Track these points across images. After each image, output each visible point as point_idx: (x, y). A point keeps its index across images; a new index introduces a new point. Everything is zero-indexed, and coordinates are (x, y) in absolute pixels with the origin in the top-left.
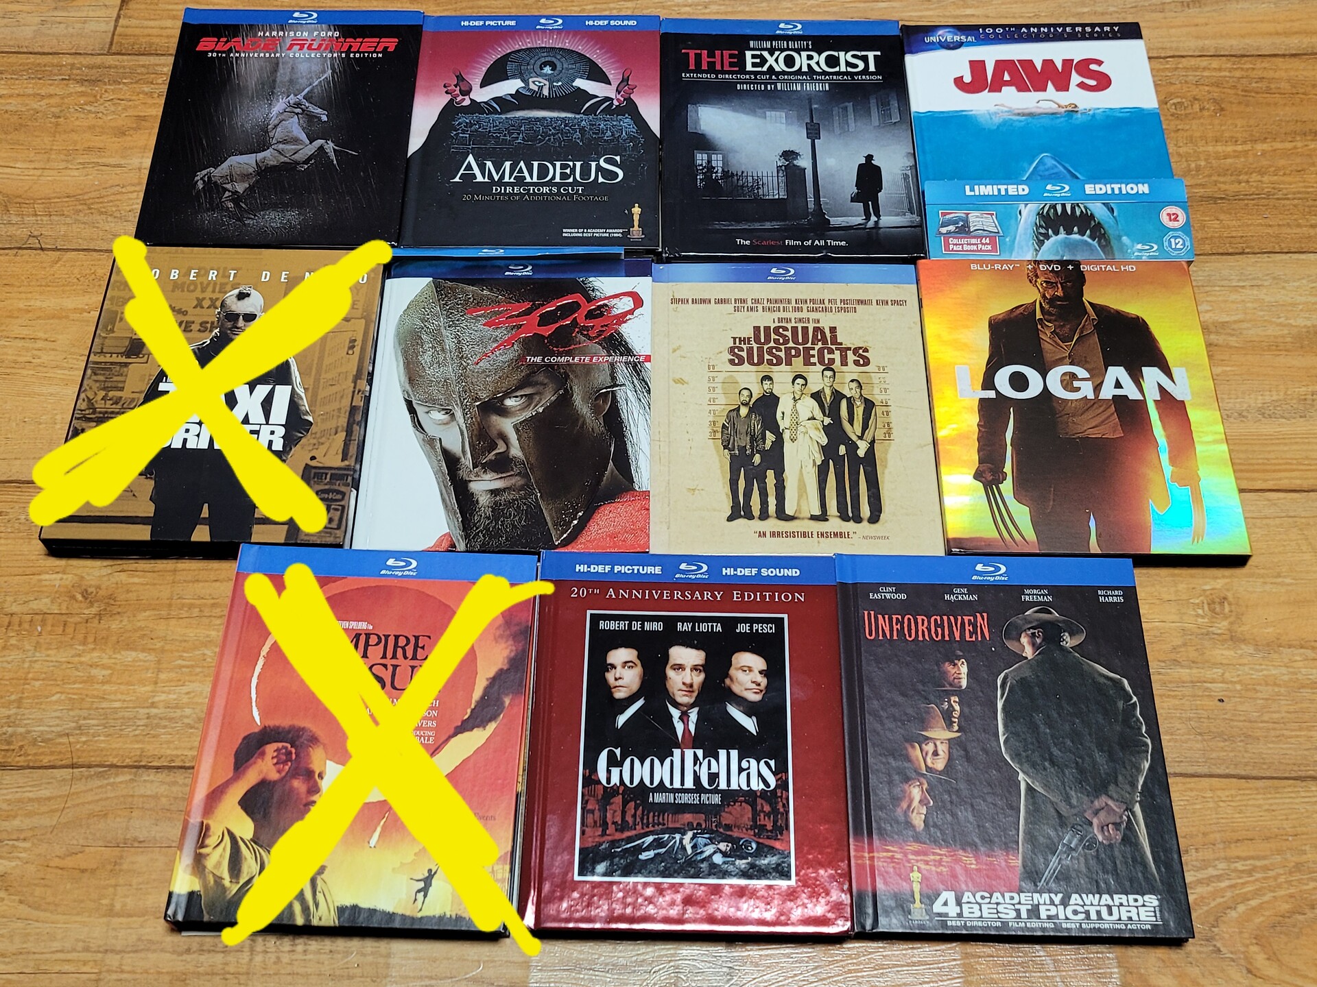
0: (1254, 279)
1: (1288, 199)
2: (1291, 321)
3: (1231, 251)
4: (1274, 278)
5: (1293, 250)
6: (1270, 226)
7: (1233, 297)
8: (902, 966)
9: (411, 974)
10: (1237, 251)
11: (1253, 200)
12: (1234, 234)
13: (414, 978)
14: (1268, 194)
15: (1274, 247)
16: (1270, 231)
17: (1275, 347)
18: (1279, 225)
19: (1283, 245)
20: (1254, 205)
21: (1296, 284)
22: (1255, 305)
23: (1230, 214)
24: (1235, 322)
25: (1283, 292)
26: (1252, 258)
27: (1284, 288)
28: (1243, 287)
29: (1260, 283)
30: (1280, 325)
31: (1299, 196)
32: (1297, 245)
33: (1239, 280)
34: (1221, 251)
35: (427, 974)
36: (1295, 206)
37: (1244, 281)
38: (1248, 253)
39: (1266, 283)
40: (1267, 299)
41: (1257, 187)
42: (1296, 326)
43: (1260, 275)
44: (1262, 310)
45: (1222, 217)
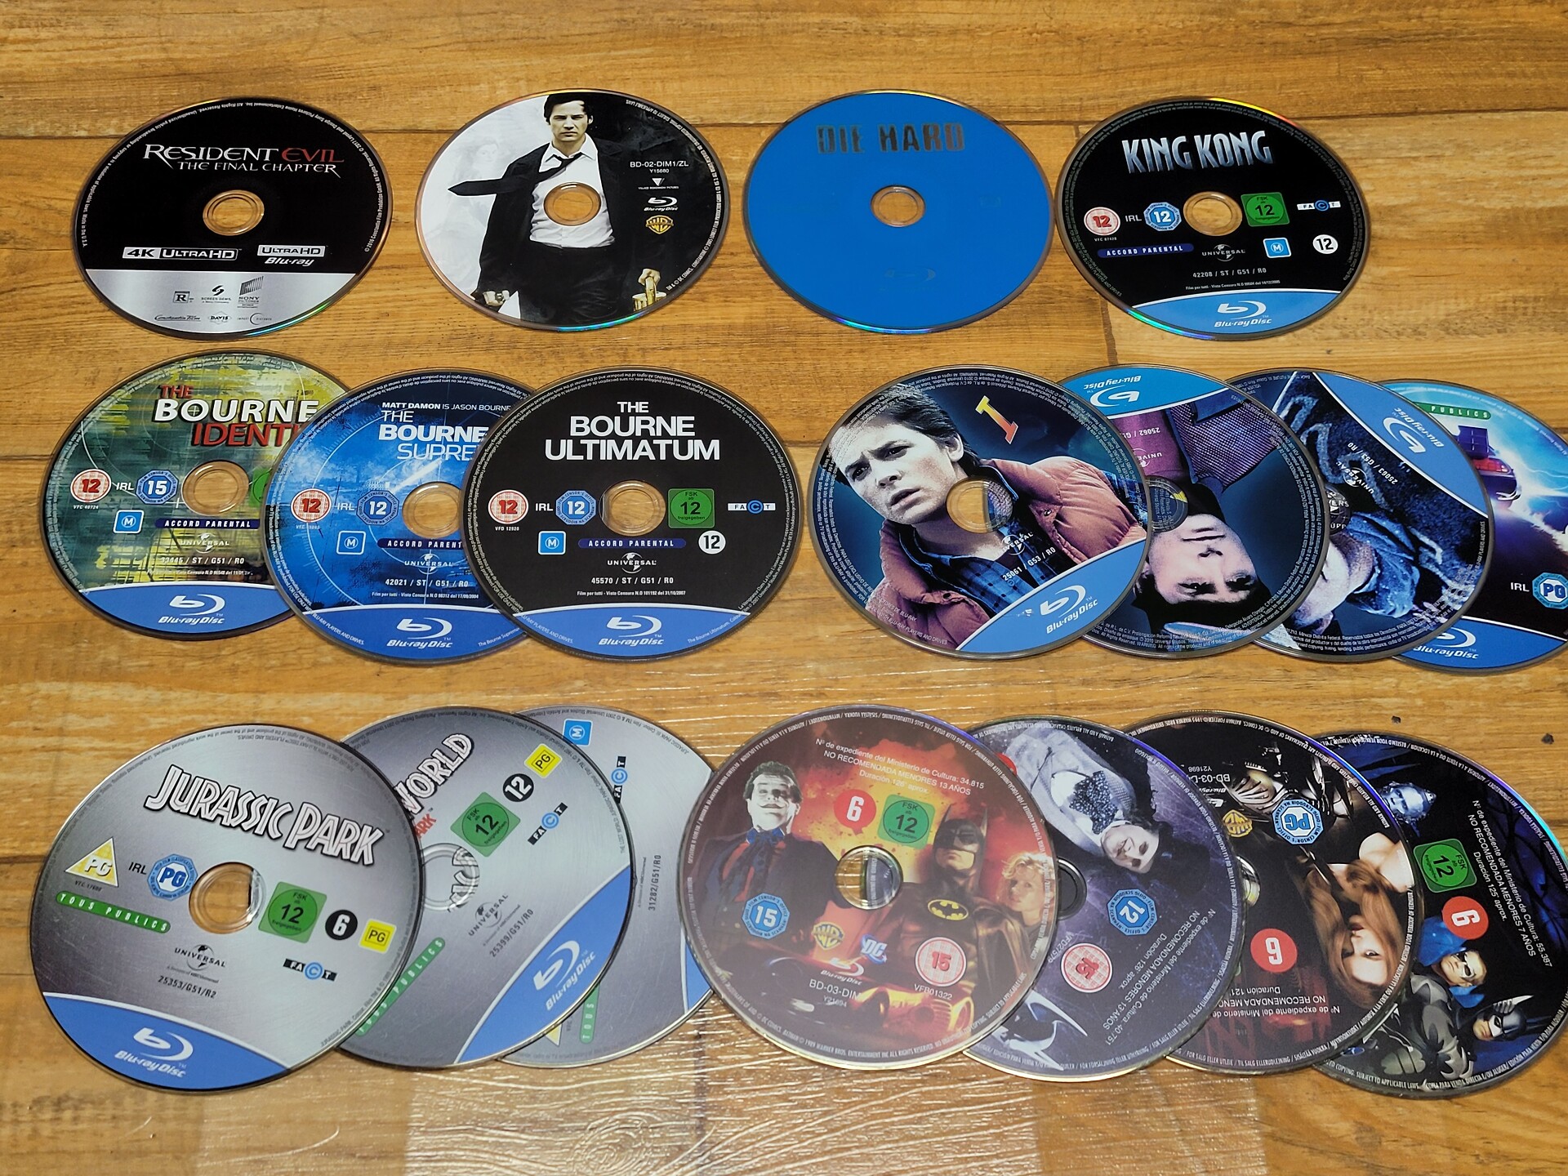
0: (1432, 147)
1: (1475, 39)
2: (1484, 204)
3: (1399, 110)
4: (1458, 146)
5: (1484, 107)
6: (1452, 76)
7: (1404, 171)
8: (950, 1106)
9: (233, 1145)
10: (1406, 110)
11: (1428, 41)
12: (1403, 88)
13: (238, 1150)
14: (1449, 33)
15: (1458, 104)
16: (1451, 82)
17: (1462, 237)
18: (1464, 75)
19: (1470, 102)
20: (1429, 49)
21: (1488, 153)
22: (1435, 182)
23: (1398, 60)
24: (1405, 206)
25: (1471, 164)
26: (1428, 121)
27: (1472, 158)
28: (1415, 159)
29: (1439, 152)
30: (1466, 208)
31: (1490, 34)
32: (1490, 101)
33: (1411, 150)
34: (1385, 110)
35: (257, 1144)
36: (1484, 48)
37: (1418, 150)
38: (1423, 113)
39: (1448, 153)
40: (1450, 173)
41: (1432, 24)
42: (1490, 210)
43: (1439, 142)
44: (1442, 189)
45: (1386, 65)
